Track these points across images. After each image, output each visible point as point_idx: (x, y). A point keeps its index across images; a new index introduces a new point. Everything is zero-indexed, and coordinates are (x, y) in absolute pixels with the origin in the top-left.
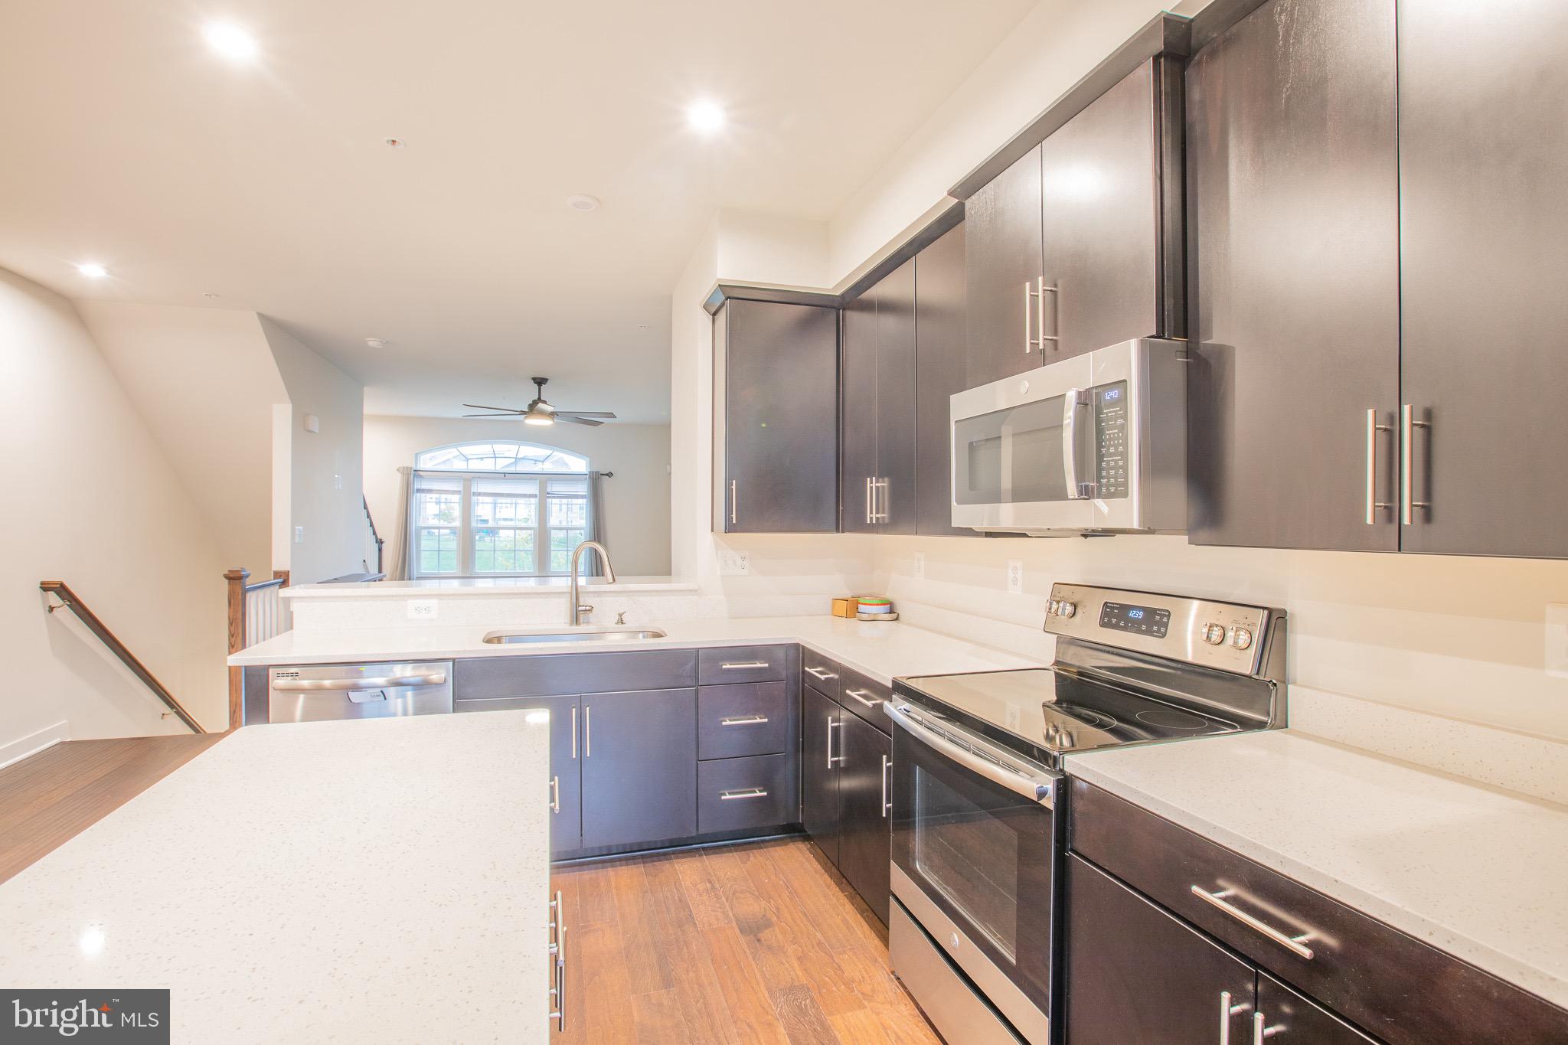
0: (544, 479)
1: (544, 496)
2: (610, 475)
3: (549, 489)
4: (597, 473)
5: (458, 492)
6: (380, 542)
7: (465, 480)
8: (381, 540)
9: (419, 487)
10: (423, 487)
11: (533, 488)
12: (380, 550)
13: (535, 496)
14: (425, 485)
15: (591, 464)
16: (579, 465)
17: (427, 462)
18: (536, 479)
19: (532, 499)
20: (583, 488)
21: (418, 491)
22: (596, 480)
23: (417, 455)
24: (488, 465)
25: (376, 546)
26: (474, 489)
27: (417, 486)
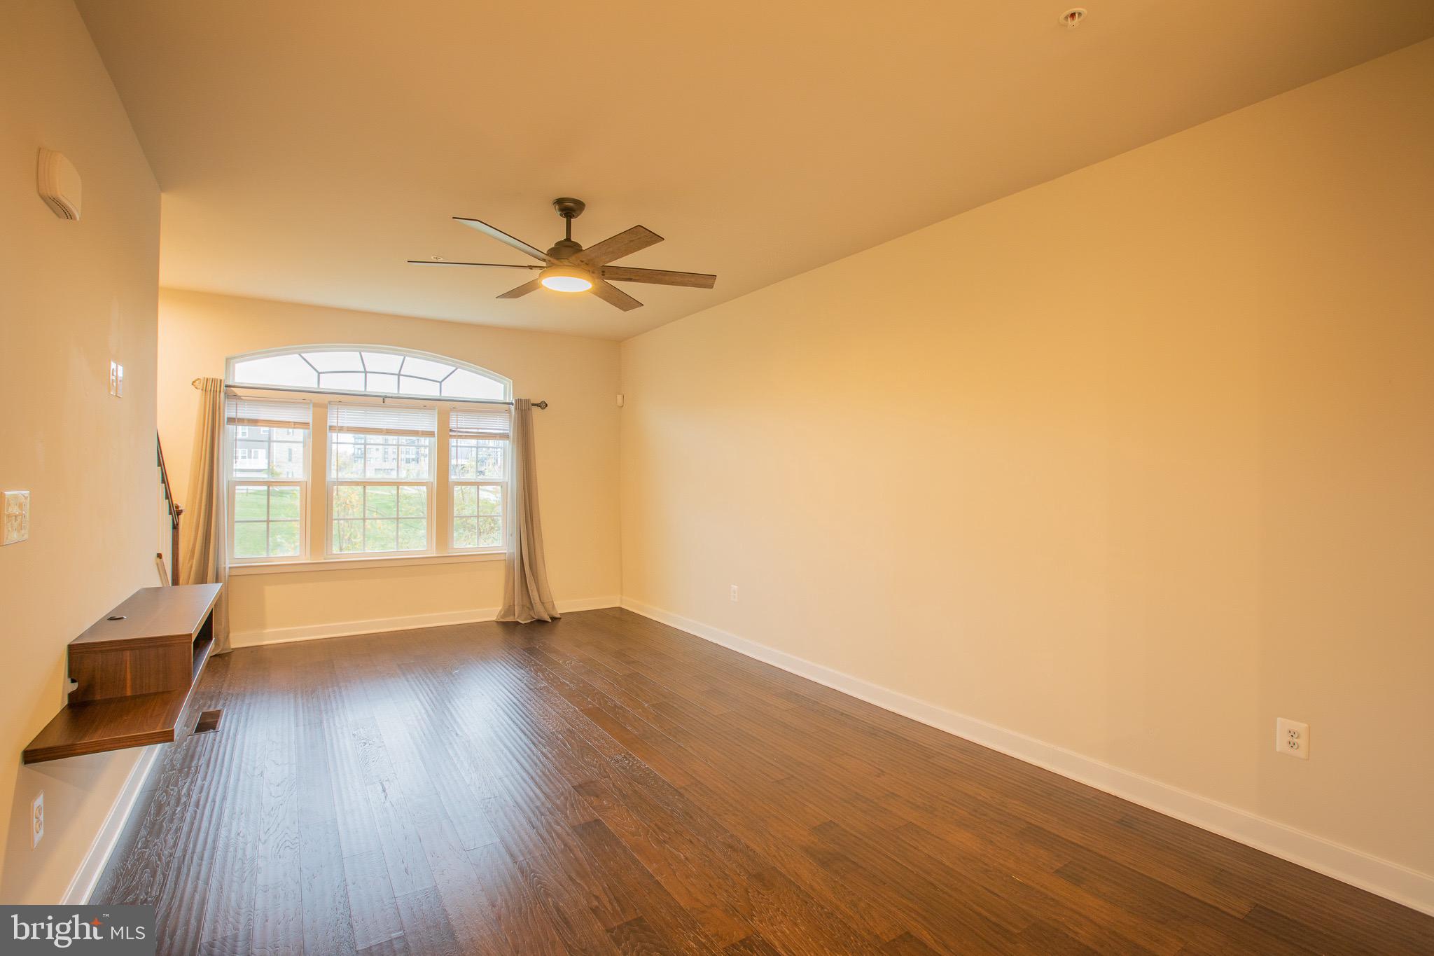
0: (444, 408)
1: (445, 435)
2: (543, 405)
3: (453, 425)
4: (527, 401)
5: (304, 425)
6: (176, 512)
7: (316, 405)
8: (177, 507)
9: (233, 415)
10: (240, 415)
11: (427, 422)
12: (175, 527)
13: (431, 434)
14: (245, 412)
15: (515, 390)
16: (496, 389)
17: (247, 373)
18: (432, 408)
19: (422, 439)
20: (504, 424)
21: (231, 421)
22: (525, 411)
23: (228, 360)
24: (353, 384)
25: (168, 520)
26: (332, 421)
27: (229, 412)
